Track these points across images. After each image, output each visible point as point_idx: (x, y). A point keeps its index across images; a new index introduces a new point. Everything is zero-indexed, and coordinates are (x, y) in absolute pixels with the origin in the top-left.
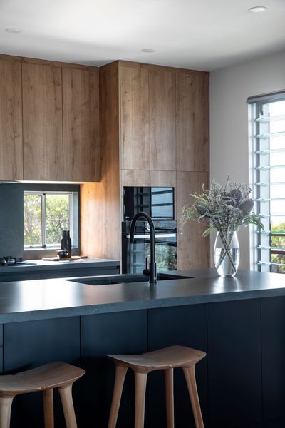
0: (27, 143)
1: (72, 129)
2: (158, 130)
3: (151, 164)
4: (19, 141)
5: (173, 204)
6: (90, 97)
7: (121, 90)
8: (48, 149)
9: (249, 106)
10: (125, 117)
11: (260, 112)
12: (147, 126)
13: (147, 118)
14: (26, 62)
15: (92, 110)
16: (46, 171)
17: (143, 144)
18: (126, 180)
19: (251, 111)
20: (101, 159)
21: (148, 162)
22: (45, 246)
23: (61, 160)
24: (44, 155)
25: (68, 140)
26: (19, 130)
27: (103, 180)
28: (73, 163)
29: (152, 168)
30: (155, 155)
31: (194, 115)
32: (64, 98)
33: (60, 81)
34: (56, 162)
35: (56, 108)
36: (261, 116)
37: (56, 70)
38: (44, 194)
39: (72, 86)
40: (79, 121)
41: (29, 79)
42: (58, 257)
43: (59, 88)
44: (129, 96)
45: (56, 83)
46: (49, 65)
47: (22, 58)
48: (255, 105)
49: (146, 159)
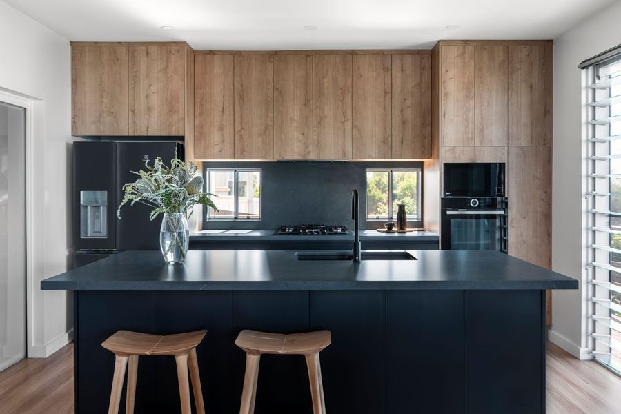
0: (356, 126)
1: (402, 110)
2: (486, 104)
3: (477, 140)
4: (348, 125)
5: (504, 181)
6: (421, 78)
7: (443, 68)
8: (377, 130)
9: (583, 72)
10: (446, 95)
11: (596, 76)
12: (472, 103)
13: (472, 94)
14: (356, 54)
15: (423, 91)
16: (374, 150)
17: (467, 121)
18: (447, 156)
19: (585, 77)
20: (431, 137)
21: (473, 139)
22: (391, 218)
23: (390, 139)
24: (372, 136)
25: (397, 120)
26: (349, 114)
27: (433, 157)
28: (402, 142)
29: (477, 143)
30: (482, 131)
31: (531, 87)
32: (394, 81)
33: (390, 67)
34: (384, 142)
35: (385, 92)
36: (597, 81)
37: (385, 57)
38: (391, 171)
39: (402, 70)
40: (408, 103)
41: (359, 69)
42: (387, 229)
43: (389, 73)
44: (451, 74)
45: (385, 69)
46: (379, 54)
47: (353, 50)
48: (590, 69)
49: (470, 136)
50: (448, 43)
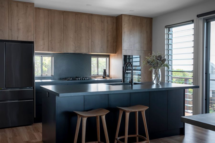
0: (93, 41)
1: (107, 36)
2: (135, 37)
3: (133, 48)
4: (90, 40)
5: (140, 61)
6: (113, 26)
7: (123, 24)
8: (99, 43)
9: (166, 29)
10: (124, 32)
11: (169, 31)
12: (131, 36)
13: (131, 33)
14: (93, 15)
15: (114, 30)
16: (98, 50)
17: (130, 41)
18: (124, 53)
19: (166, 31)
20: (116, 46)
22: (98, 74)
24: (98, 45)
25: (106, 40)
26: (90, 37)
27: (117, 53)
28: (107, 48)
30: (134, 45)
32: (105, 26)
33: (104, 21)
34: (102, 47)
35: (102, 30)
36: (169, 32)
37: (102, 18)
38: (98, 58)
39: (107, 23)
40: (109, 34)
41: (93, 21)
42: (102, 78)
44: (126, 26)
45: (102, 22)
46: (100, 16)
47: (91, 14)
48: (167, 29)
49: (131, 46)
50: (125, 15)
